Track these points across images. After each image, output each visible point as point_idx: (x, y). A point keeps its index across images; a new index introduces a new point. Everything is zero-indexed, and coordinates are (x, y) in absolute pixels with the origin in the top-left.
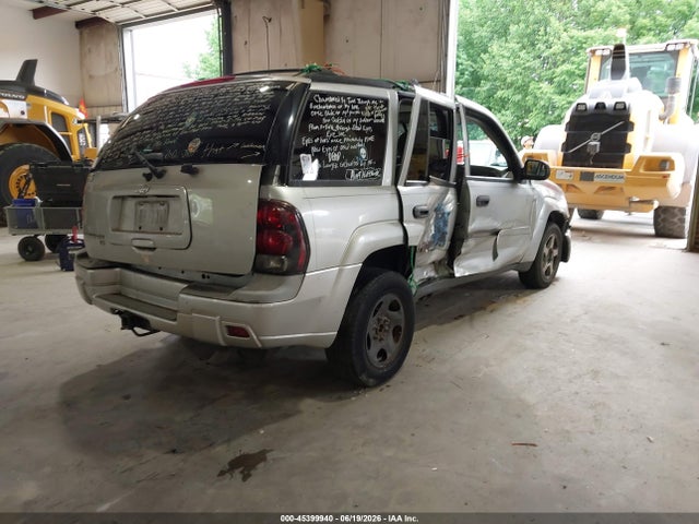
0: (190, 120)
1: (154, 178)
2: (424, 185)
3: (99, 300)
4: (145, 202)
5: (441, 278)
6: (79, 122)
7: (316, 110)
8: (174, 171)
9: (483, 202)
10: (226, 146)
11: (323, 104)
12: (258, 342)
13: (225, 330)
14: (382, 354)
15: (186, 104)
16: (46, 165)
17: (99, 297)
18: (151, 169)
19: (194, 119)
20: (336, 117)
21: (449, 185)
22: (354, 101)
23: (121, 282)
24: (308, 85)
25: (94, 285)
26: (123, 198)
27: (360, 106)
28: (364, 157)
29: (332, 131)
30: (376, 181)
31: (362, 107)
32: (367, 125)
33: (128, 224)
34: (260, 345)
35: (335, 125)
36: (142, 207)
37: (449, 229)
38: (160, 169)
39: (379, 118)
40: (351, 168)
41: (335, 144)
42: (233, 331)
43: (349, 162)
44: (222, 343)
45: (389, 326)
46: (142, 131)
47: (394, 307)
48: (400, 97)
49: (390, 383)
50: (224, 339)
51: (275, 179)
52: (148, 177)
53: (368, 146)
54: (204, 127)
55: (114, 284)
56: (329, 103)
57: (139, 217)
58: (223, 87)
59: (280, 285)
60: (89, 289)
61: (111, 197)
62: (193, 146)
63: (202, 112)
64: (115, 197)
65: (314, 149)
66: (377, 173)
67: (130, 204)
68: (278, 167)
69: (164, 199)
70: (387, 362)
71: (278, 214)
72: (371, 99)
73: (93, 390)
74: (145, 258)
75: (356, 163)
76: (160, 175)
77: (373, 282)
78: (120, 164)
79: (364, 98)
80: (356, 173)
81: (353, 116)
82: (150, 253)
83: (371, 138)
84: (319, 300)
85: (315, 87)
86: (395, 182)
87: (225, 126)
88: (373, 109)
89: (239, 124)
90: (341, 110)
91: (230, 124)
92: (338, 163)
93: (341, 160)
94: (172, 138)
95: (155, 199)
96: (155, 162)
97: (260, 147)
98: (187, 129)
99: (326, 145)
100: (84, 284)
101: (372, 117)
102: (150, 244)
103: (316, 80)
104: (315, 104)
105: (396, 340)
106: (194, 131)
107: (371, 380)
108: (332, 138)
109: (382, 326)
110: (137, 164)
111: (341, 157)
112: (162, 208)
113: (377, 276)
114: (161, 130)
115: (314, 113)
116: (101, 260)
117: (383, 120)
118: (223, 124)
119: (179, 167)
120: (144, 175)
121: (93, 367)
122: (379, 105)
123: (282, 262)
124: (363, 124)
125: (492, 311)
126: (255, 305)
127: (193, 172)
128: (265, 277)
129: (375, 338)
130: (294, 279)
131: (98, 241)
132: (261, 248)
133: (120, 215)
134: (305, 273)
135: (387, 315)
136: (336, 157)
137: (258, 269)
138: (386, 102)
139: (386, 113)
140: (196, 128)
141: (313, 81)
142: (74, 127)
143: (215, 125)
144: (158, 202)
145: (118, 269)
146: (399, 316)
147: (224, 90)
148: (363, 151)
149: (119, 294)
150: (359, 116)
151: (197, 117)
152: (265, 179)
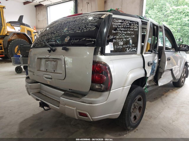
0: (66, 29)
1: (52, 52)
2: (150, 53)
3: (32, 95)
4: (49, 60)
5: (151, 86)
6: (34, 33)
7: (115, 25)
8: (60, 49)
9: (169, 59)
10: (80, 39)
11: (117, 23)
12: (91, 119)
13: (78, 113)
14: (135, 117)
15: (64, 23)
16: (23, 45)
17: (32, 93)
18: (50, 48)
19: (67, 29)
20: (122, 28)
21: (156, 53)
22: (127, 22)
23: (40, 88)
24: (111, 15)
25: (31, 89)
26: (41, 59)
27: (129, 24)
28: (131, 43)
29: (120, 33)
30: (135, 52)
31: (130, 24)
32: (132, 31)
33: (43, 68)
34: (92, 120)
35: (121, 31)
36: (47, 62)
37: (155, 69)
38: (54, 48)
39: (136, 29)
40: (127, 47)
41: (121, 38)
42: (81, 114)
43: (126, 45)
44: (77, 118)
45: (137, 107)
46: (48, 34)
47: (139, 100)
48: (142, 21)
49: (138, 128)
50: (78, 117)
51: (99, 52)
52: (50, 51)
53: (133, 39)
54: (71, 32)
55: (38, 89)
56: (119, 22)
57: (46, 65)
58: (78, 17)
59: (100, 96)
60: (29, 90)
61: (36, 58)
62: (67, 39)
63: (70, 26)
64: (38, 58)
65: (114, 40)
66: (135, 49)
67: (43, 61)
68: (100, 48)
69: (56, 60)
70: (137, 120)
71: (100, 67)
72: (133, 22)
73: (30, 126)
74: (48, 82)
75: (129, 46)
76: (54, 51)
77: (133, 91)
78: (40, 46)
79: (131, 21)
80: (128, 49)
81: (128, 28)
82: (50, 80)
83: (134, 36)
84: (115, 101)
85: (114, 16)
86: (142, 53)
87: (79, 31)
88: (134, 25)
89: (85, 31)
90: (123, 25)
91: (81, 31)
92: (122, 45)
93: (124, 44)
94: (59, 36)
95: (52, 59)
96: (52, 45)
97: (94, 40)
98: (64, 33)
99: (118, 39)
100: (28, 88)
101: (134, 28)
102: (50, 77)
103: (114, 14)
104: (114, 23)
105: (140, 112)
106: (67, 33)
107: (132, 128)
108: (120, 36)
109: (135, 107)
110: (46, 46)
111: (123, 43)
112: (55, 63)
113: (135, 89)
114: (55, 34)
115: (114, 26)
116: (34, 80)
117: (137, 29)
118: (78, 31)
119: (61, 48)
120: (48, 50)
121: (31, 115)
122: (136, 24)
123: (102, 86)
124: (131, 31)
125: (166, 96)
126: (90, 105)
127: (67, 50)
128: (94, 92)
129: (133, 112)
130: (106, 93)
131: (32, 73)
132: (94, 81)
133: (40, 65)
134: (110, 90)
135: (137, 103)
136: (122, 43)
137: (92, 89)
138: (138, 23)
139: (138, 27)
140: (68, 32)
141: (113, 14)
142: (33, 34)
143: (76, 31)
144: (53, 61)
145: (39, 83)
146: (141, 103)
147: (78, 18)
148: (131, 41)
149: (39, 93)
150: (130, 28)
151: (68, 28)
152: (95, 53)
